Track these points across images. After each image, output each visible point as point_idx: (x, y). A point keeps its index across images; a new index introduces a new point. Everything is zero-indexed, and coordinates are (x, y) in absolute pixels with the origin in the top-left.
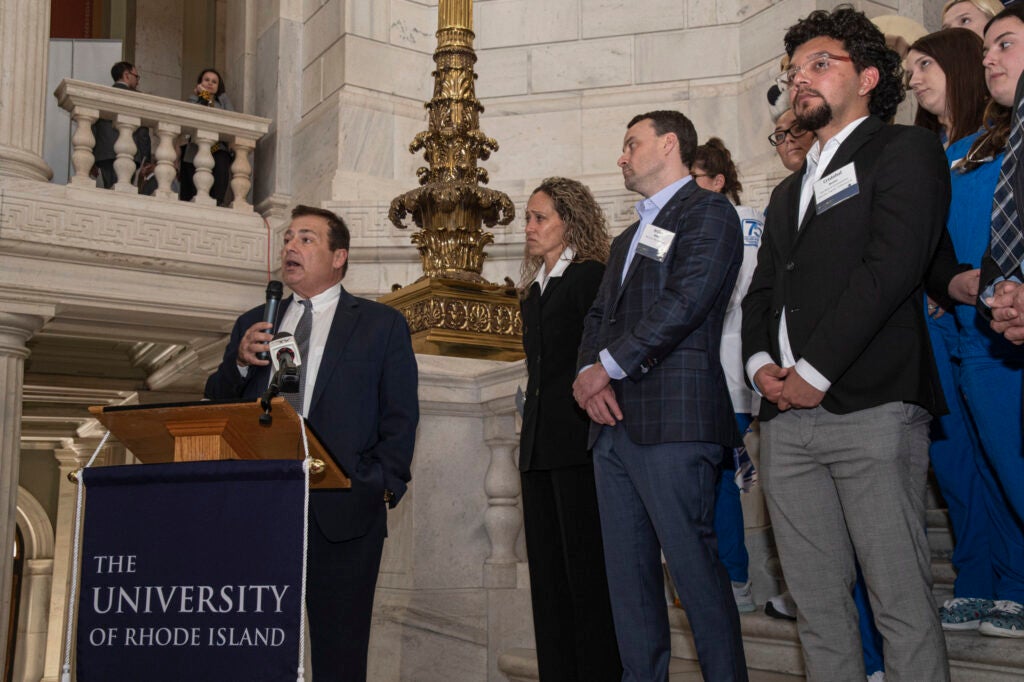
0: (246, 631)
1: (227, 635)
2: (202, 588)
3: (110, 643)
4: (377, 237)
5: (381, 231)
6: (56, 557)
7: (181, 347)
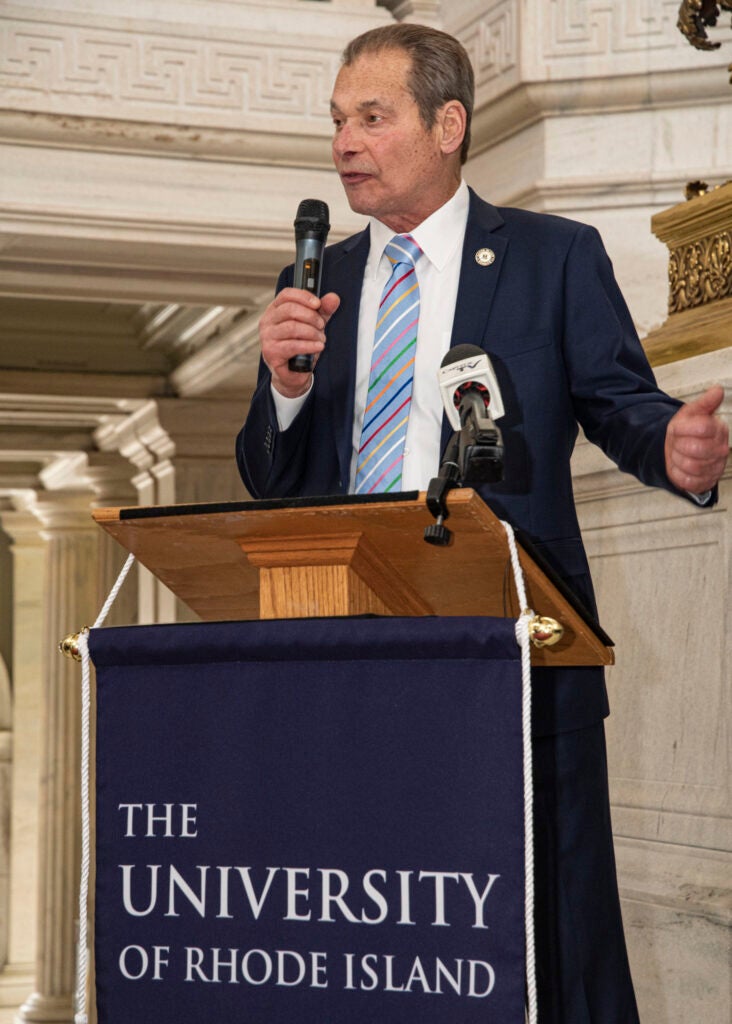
0: (418, 963)
1: (380, 968)
2: (326, 874)
3: (157, 976)
4: (649, 48)
5: (659, 33)
6: (18, 727)
7: (234, 311)
